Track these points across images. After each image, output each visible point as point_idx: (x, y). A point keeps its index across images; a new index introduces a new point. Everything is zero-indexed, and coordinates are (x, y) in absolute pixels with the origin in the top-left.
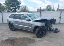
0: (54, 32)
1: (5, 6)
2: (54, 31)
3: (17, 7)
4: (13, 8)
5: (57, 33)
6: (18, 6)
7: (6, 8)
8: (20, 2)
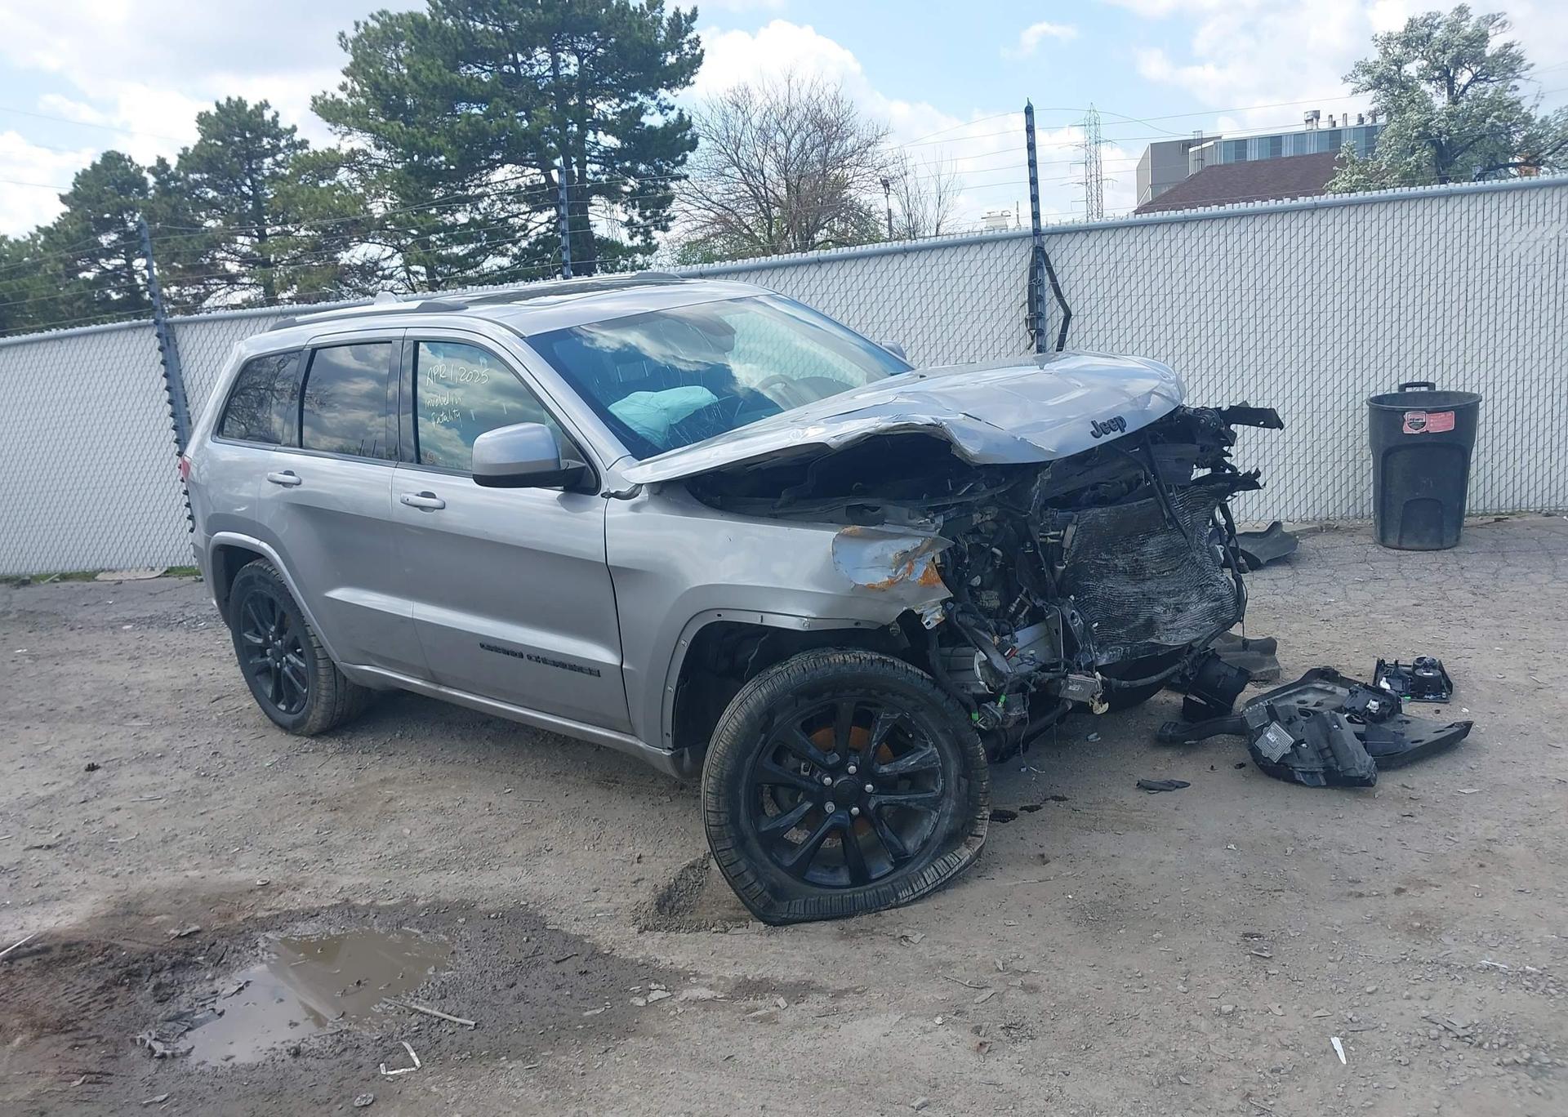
0: (1280, 771)
1: (351, 160)
2: (1276, 741)
3: (608, 158)
4: (535, 198)
5: (1358, 784)
6: (626, 126)
7: (378, 209)
8: (681, 25)
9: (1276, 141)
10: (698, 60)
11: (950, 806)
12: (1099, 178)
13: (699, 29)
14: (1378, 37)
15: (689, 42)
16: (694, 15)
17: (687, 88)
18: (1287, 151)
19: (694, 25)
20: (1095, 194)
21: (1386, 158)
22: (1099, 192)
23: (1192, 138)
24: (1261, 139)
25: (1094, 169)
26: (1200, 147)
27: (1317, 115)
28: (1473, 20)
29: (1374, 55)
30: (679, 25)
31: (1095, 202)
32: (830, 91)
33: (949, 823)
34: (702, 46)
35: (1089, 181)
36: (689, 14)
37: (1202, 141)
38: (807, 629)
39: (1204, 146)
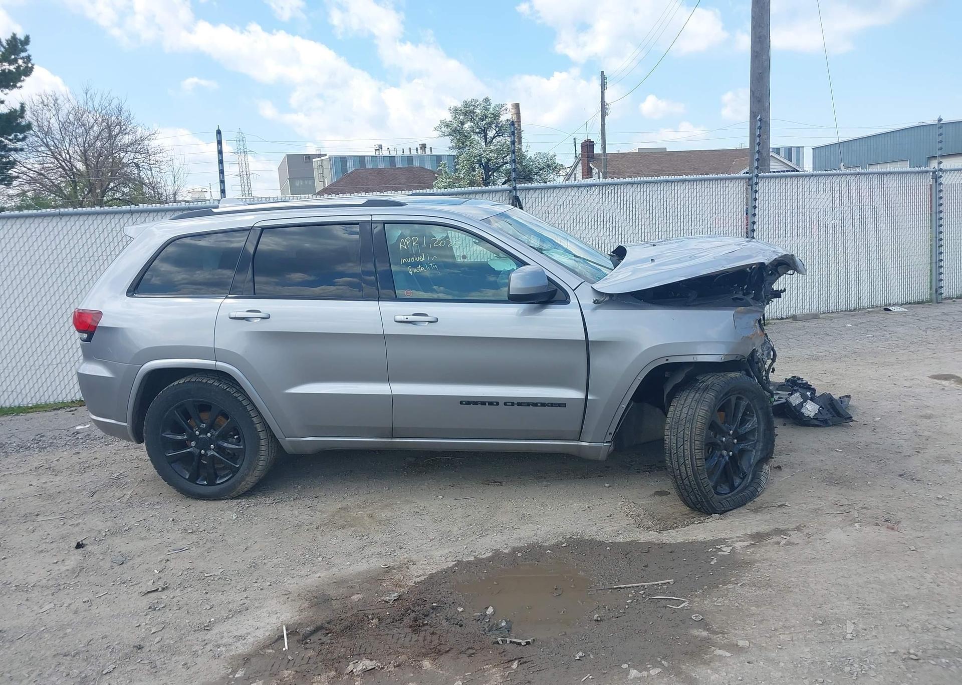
9: (362, 159)
10: (28, 71)
11: (760, 446)
12: (248, 173)
13: (31, 49)
14: (451, 109)
15: (23, 58)
16: (27, 40)
17: (15, 90)
18: (369, 165)
19: (28, 47)
20: (246, 182)
21: (463, 172)
22: (249, 181)
23: (315, 153)
24: (354, 157)
25: (244, 167)
26: (320, 159)
27: (381, 147)
28: (492, 106)
29: (448, 117)
30: (16, 46)
31: (246, 187)
32: (115, 103)
33: (761, 454)
34: (32, 62)
35: (241, 174)
36: (23, 39)
37: (320, 156)
38: (723, 360)
39: (322, 158)
